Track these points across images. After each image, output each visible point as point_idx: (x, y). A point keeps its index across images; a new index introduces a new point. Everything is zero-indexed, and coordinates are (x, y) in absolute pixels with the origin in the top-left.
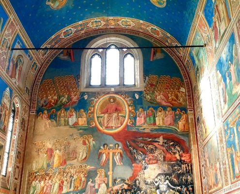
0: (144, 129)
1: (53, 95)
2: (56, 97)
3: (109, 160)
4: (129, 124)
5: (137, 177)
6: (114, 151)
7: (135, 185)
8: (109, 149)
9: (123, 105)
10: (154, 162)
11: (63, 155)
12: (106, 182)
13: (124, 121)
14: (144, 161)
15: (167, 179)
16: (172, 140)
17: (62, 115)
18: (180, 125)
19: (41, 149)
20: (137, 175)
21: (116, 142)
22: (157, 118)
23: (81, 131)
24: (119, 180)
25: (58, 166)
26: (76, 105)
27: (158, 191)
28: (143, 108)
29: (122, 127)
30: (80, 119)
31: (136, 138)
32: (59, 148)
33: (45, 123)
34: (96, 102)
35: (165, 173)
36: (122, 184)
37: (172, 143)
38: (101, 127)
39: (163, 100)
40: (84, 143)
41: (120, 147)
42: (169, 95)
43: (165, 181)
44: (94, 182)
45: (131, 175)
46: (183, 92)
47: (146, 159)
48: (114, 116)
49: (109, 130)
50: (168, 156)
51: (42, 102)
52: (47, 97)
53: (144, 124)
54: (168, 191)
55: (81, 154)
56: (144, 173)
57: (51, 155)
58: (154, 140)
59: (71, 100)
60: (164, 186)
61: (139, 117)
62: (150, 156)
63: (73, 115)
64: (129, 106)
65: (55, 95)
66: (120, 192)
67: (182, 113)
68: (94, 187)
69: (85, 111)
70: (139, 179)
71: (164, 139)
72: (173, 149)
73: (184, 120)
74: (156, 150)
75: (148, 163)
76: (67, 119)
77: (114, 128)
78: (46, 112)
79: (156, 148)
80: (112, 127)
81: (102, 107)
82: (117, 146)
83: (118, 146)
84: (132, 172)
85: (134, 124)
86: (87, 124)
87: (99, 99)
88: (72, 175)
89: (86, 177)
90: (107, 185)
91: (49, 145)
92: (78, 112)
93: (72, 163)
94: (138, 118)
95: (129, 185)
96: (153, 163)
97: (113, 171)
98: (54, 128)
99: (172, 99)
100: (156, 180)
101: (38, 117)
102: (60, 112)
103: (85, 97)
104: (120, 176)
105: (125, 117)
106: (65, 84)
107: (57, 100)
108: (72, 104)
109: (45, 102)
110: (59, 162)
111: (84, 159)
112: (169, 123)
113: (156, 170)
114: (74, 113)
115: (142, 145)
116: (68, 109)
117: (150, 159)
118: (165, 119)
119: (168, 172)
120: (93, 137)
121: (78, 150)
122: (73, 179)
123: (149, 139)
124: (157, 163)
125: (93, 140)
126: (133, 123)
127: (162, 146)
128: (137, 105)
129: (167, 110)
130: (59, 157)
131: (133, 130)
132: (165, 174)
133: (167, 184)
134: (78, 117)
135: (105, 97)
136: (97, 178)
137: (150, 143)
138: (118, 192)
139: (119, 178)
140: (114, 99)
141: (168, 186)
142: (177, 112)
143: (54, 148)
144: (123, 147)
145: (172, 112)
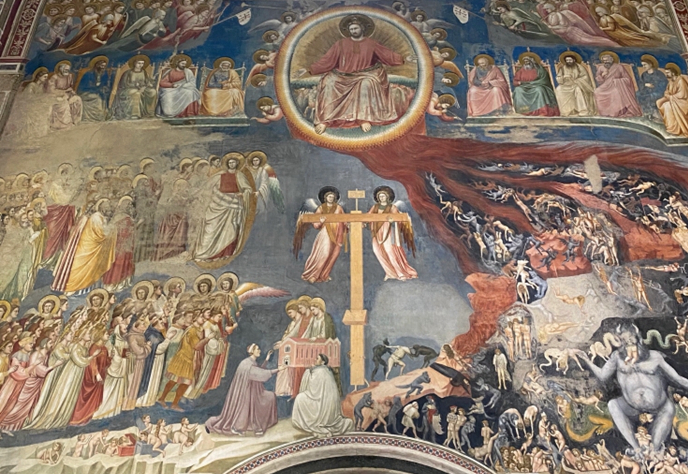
0: (507, 130)
1: (108, 8)
2: (118, 17)
3: (346, 256)
4: (432, 110)
5: (497, 339)
6: (370, 218)
7: (492, 378)
8: (346, 210)
9: (405, 46)
10: (572, 266)
11: (123, 236)
12: (335, 361)
13: (411, 101)
14: (522, 263)
15: (654, 345)
16: (641, 172)
17: (137, 76)
18: (667, 114)
19: (17, 209)
20: (495, 328)
21: (380, 182)
22: (559, 92)
23: (218, 137)
24: (401, 351)
25: (92, 285)
26: (200, 41)
27: (613, 406)
28: (491, 54)
29: (403, 121)
30: (213, 93)
31: (475, 165)
32: (106, 205)
33: (56, 107)
34: (288, 34)
35: (638, 314)
36: (419, 373)
37: (647, 185)
38: (310, 121)
39: (575, 25)
40: (229, 185)
41: (398, 203)
42: (598, 9)
43: (643, 357)
44: (268, 360)
45: (466, 329)
47: (532, 252)
48: (366, 83)
49: (343, 133)
50: (638, 237)
52: (79, 16)
53: (505, 112)
54: (669, 407)
55: (210, 229)
56: (529, 319)
57: (65, 235)
58: (558, 171)
59: (180, 25)
60: (645, 380)
61: (476, 85)
62: (551, 240)
63: (183, 78)
64: (430, 47)
65: (113, 10)
66: (411, 410)
67: (668, 72)
68: (272, 389)
69: (236, 65)
70: (509, 348)
71: (604, 167)
72: (656, 210)
74: (574, 214)
75: (544, 270)
76: (154, 92)
77: (366, 126)
78: (68, 67)
79: (573, 204)
80: (357, 122)
81: (313, 50)
82: (383, 196)
83: (392, 197)
84: (467, 314)
85: (460, 110)
86: (246, 112)
87: (300, 22)
88: (160, 327)
89: (229, 338)
90: (341, 376)
91: (59, 193)
92: (204, 68)
93: (161, 271)
94: (473, 90)
95: (456, 379)
96: (567, 273)
97: (368, 306)
98: (94, 126)
99: (615, 24)
100: (596, 349)
101: (26, 85)
102: (126, 67)
103: (240, 16)
104: (405, 334)
105: (415, 86)
107: (120, 26)
108: (183, 40)
109: (66, 34)
110: (99, 267)
111: (222, 254)
112: (617, 106)
113: (591, 302)
114: (188, 72)
115: (504, 193)
116: (165, 56)
117: (553, 255)
118: (597, 91)
119: (652, 312)
120: (272, 158)
121: (195, 214)
122: (162, 347)
123: (535, 169)
124: (588, 269)
125: (270, 174)
126: (451, 110)
127: (602, 195)
128: (465, 45)
129: (600, 62)
130: (102, 242)
131: (458, 136)
132: (638, 322)
133: (659, 370)
134: (204, 87)
135: (326, 16)
136: (286, 338)
137: (540, 184)
138: (400, 415)
139: (402, 341)
140: (366, 24)
141: (667, 382)
142: (646, 67)
143: (79, 204)
144: (415, 202)
145: (621, 69)
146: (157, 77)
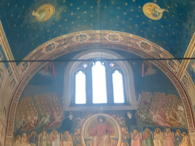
2: (37, 118)
9: (115, 126)
17: (44, 137)
22: (155, 141)
26: (60, 126)
30: (65, 142)
34: (83, 123)
39: (160, 119)
42: (166, 114)
46: (181, 111)
48: (105, 139)
51: (21, 123)
52: (26, 117)
61: (134, 139)
65: (35, 115)
67: (183, 135)
73: (185, 142)
78: (25, 135)
81: (90, 128)
87: (86, 119)
92: (62, 135)
99: (170, 119)
103: (70, 116)
105: (117, 140)
106: (46, 103)
107: (38, 121)
108: (55, 125)
109: (24, 123)
114: (57, 136)
116: (51, 131)
118: (164, 141)
128: (130, 126)
129: (165, 132)
134: (62, 140)
135: (94, 116)
140: (104, 119)
145: (171, 134)
146: (50, 138)
